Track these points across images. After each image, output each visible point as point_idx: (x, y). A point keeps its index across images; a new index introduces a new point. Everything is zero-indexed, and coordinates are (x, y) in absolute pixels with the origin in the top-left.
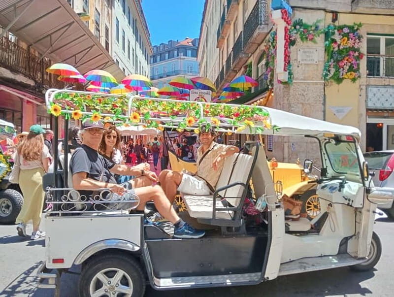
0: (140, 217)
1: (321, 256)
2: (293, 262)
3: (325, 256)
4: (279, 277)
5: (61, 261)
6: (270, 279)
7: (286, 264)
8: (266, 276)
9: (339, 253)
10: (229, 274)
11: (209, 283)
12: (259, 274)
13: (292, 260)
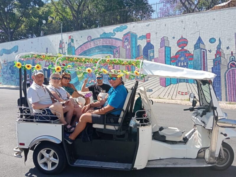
0: (61, 126)
1: (184, 158)
2: (162, 160)
3: (186, 158)
4: (145, 168)
5: (23, 144)
6: (138, 169)
7: (156, 161)
8: (134, 167)
9: (197, 158)
10: (116, 162)
11: (100, 166)
12: (131, 165)
13: (161, 158)
